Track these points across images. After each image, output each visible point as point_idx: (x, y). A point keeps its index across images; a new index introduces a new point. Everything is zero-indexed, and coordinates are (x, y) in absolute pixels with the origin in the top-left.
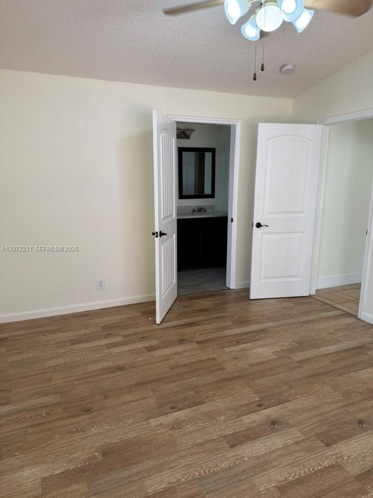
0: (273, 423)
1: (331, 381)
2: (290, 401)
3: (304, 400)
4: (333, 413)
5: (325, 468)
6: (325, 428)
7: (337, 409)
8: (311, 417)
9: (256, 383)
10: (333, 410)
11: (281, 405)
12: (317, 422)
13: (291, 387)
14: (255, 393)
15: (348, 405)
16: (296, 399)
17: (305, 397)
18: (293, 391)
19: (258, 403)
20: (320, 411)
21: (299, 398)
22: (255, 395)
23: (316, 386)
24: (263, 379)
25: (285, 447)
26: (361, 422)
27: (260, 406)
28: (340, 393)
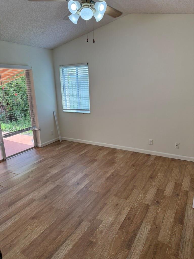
0: (78, 184)
1: (60, 214)
2: (76, 194)
3: (70, 197)
4: (57, 197)
5: (58, 180)
6: (60, 190)
7: (55, 199)
8: (65, 191)
9: (95, 196)
10: (57, 198)
11: (78, 191)
12: (63, 191)
13: (79, 201)
14: (92, 191)
15: (51, 202)
16: (74, 196)
17: (71, 199)
18: (77, 199)
19: (88, 188)
20: (63, 195)
21: (73, 197)
22: (91, 190)
23: (67, 207)
24: (94, 199)
25: (71, 180)
26: (46, 198)
27: (86, 187)
28: (55, 208)
